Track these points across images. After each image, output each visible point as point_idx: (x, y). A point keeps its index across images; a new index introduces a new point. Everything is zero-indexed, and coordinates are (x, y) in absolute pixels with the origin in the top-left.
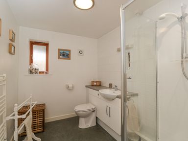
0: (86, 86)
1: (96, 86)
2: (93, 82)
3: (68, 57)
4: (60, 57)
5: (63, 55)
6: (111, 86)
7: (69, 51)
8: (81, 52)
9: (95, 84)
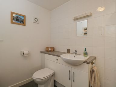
0: (41, 52)
1: (50, 51)
2: (48, 48)
3: (23, 23)
4: (14, 21)
5: (17, 20)
6: (69, 51)
7: (24, 16)
8: (36, 20)
9: (50, 49)
